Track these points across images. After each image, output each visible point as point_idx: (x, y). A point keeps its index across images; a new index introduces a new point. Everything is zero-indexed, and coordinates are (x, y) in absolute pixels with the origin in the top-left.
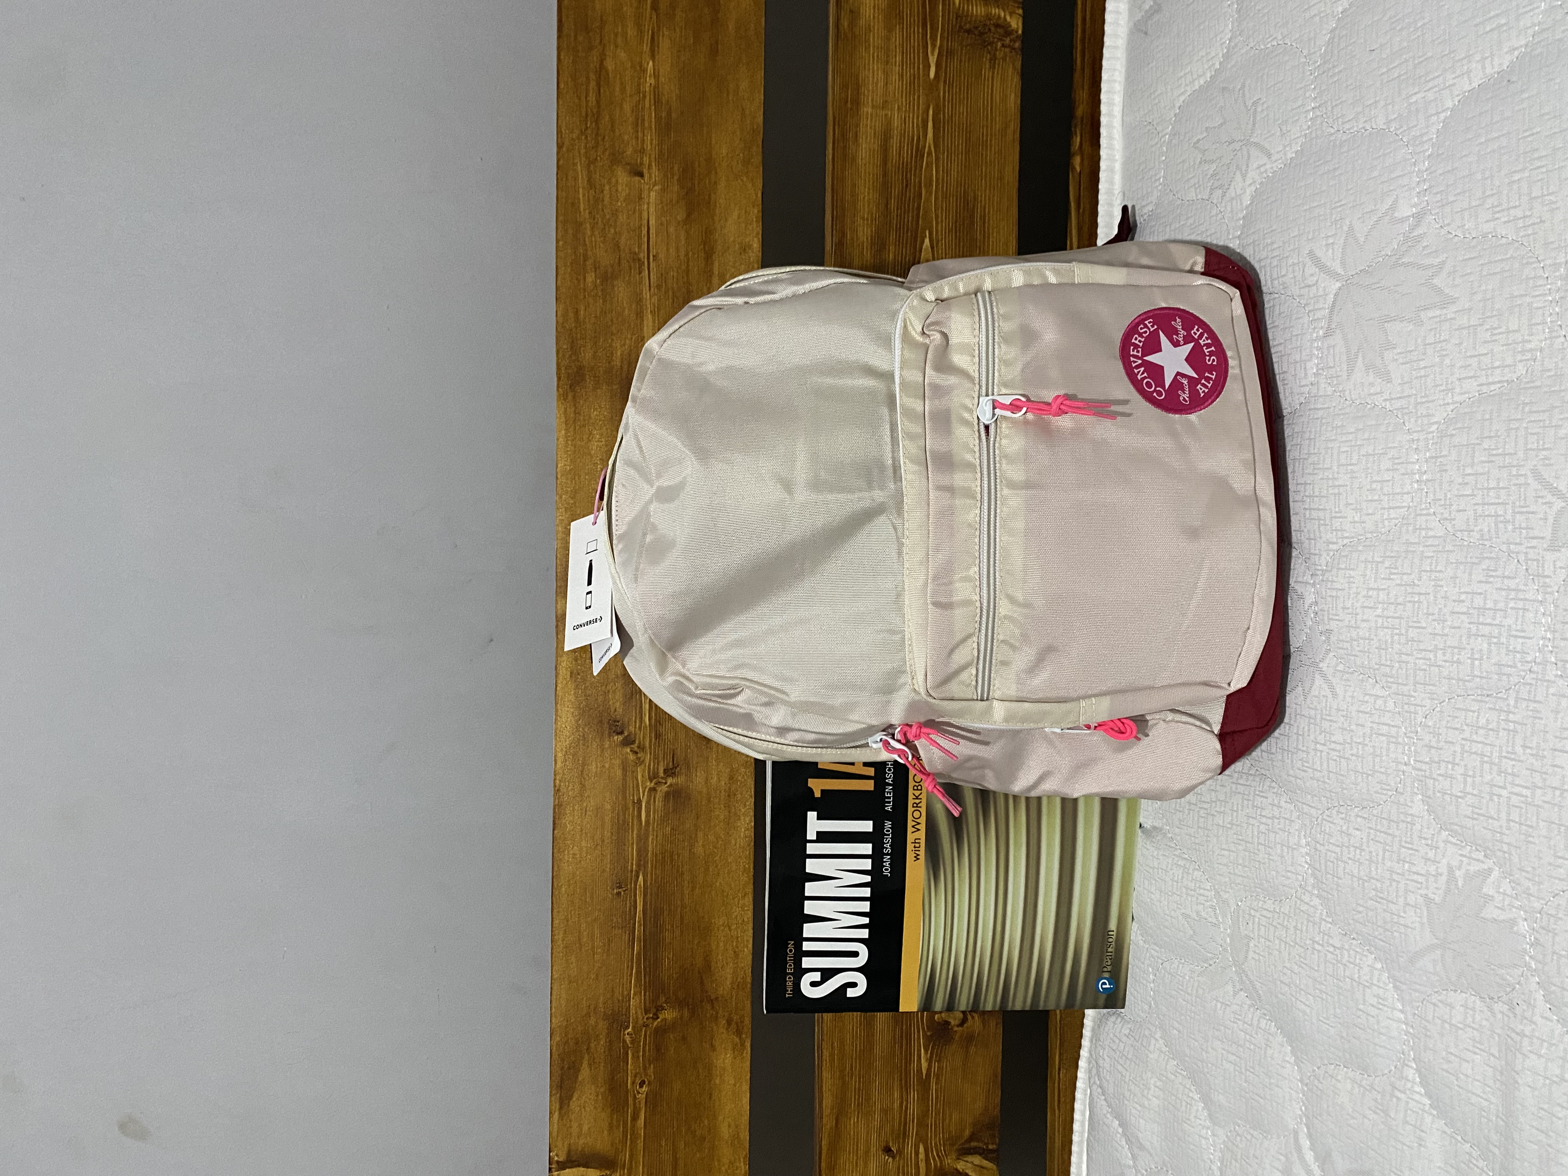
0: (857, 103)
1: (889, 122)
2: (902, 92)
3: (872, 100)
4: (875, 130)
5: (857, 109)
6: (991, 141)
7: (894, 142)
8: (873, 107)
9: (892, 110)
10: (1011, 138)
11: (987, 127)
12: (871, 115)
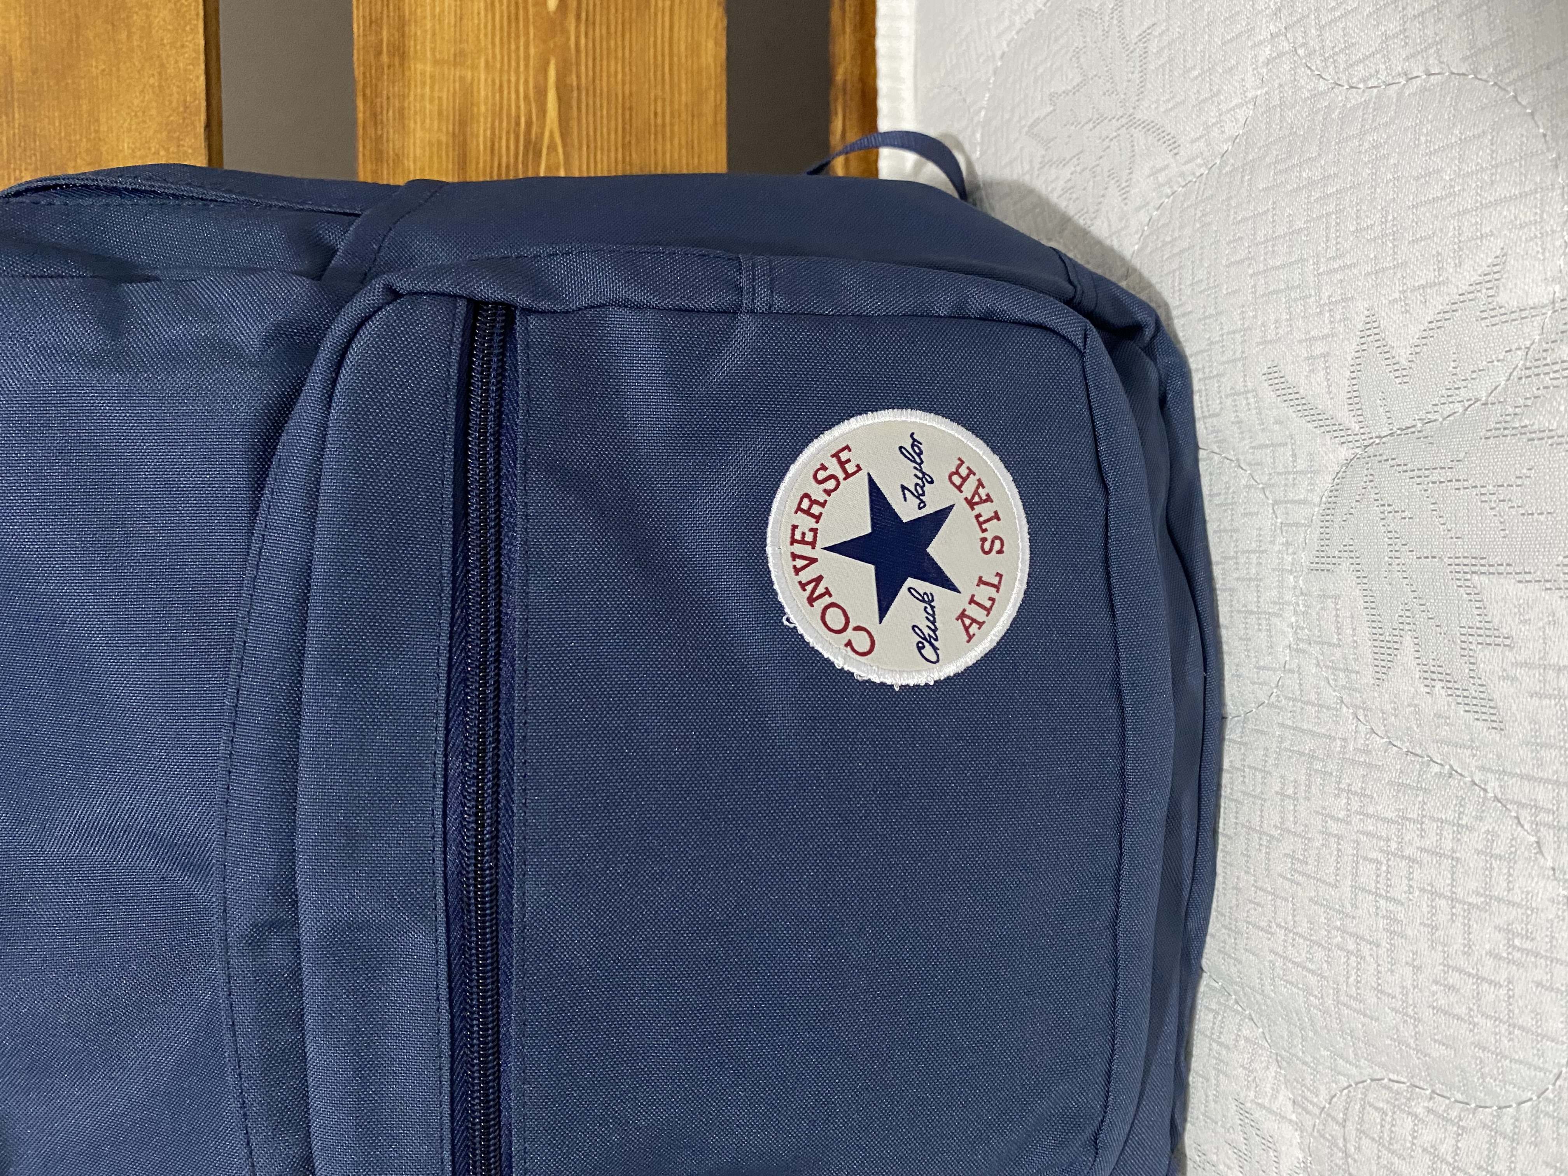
0: (400, 53)
1: (467, 92)
2: (493, 35)
3: (433, 50)
4: (440, 104)
5: (402, 65)
6: (672, 125)
7: (481, 132)
8: (436, 62)
9: (474, 67)
10: (710, 120)
11: (664, 100)
12: (432, 77)
